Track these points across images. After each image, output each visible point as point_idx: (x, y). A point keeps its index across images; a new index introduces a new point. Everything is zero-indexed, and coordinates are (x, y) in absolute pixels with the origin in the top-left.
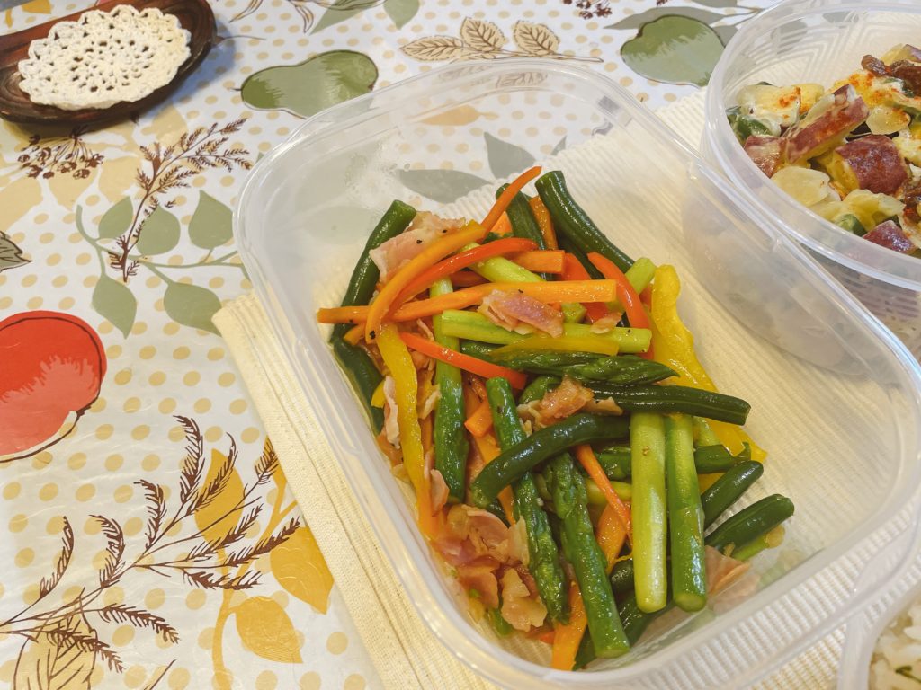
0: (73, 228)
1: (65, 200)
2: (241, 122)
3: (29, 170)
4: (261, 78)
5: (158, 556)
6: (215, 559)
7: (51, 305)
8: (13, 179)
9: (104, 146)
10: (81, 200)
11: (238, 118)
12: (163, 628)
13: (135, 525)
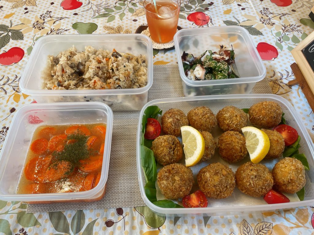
0: (33, 37)
1: (35, 33)
2: (68, 30)
3: (33, 26)
4: (78, 23)
5: (11, 85)
6: (17, 88)
7: (22, 48)
8: (30, 27)
9: (46, 26)
10: (37, 34)
11: (69, 29)
12: (6, 93)
13: (11, 79)
